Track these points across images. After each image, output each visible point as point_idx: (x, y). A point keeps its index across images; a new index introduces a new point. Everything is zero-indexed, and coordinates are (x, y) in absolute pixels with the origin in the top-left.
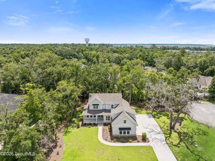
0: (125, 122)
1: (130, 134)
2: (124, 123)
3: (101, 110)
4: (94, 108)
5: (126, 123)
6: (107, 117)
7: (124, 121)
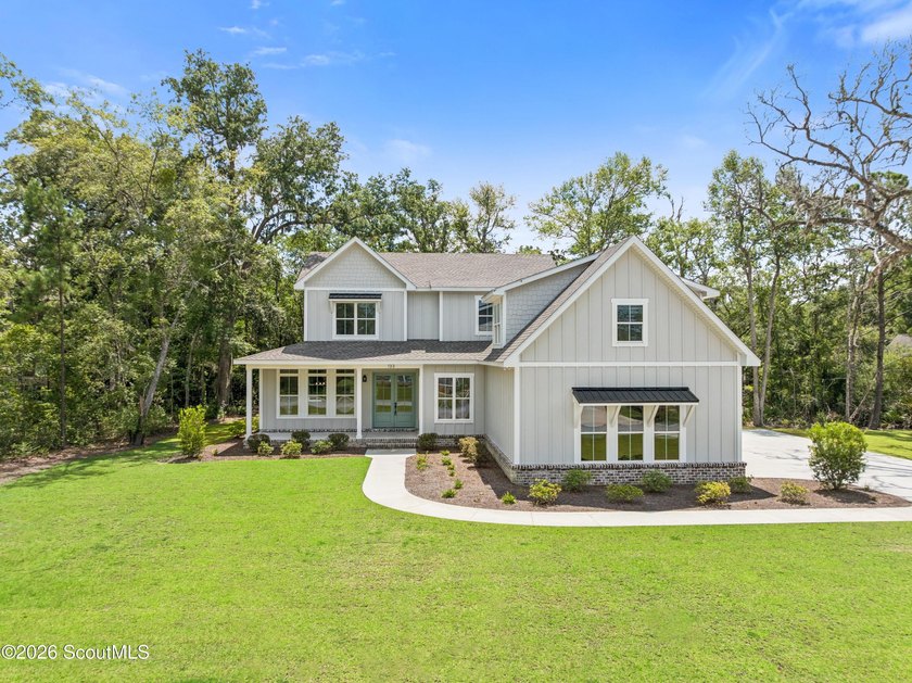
0: (630, 325)
1: (683, 459)
2: (623, 335)
3: (403, 342)
4: (340, 331)
5: (637, 335)
6: (445, 386)
7: (623, 313)
